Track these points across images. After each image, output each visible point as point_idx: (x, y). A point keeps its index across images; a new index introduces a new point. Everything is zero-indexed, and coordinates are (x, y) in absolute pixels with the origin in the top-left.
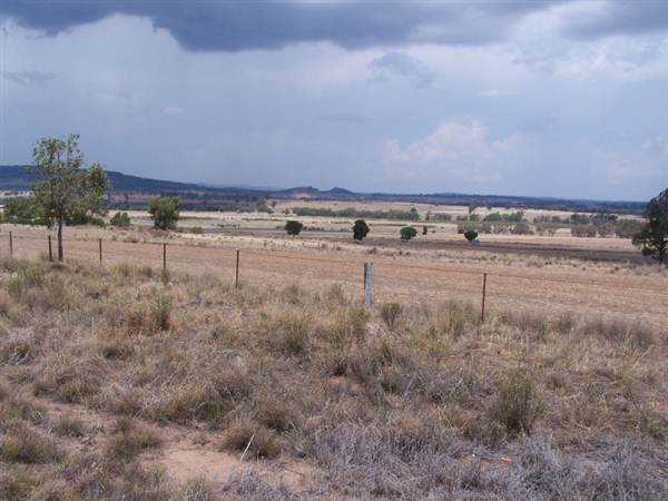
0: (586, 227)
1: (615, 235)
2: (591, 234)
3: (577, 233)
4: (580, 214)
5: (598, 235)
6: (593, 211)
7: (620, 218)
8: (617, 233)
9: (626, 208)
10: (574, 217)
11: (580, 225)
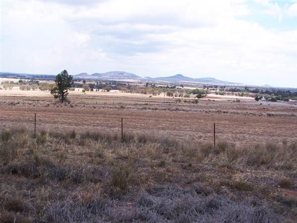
0: (26, 86)
1: (39, 89)
2: (28, 89)
3: (23, 89)
4: (23, 80)
5: (32, 89)
6: (29, 79)
7: (40, 82)
8: (40, 88)
9: (42, 77)
10: (20, 81)
11: (23, 85)
